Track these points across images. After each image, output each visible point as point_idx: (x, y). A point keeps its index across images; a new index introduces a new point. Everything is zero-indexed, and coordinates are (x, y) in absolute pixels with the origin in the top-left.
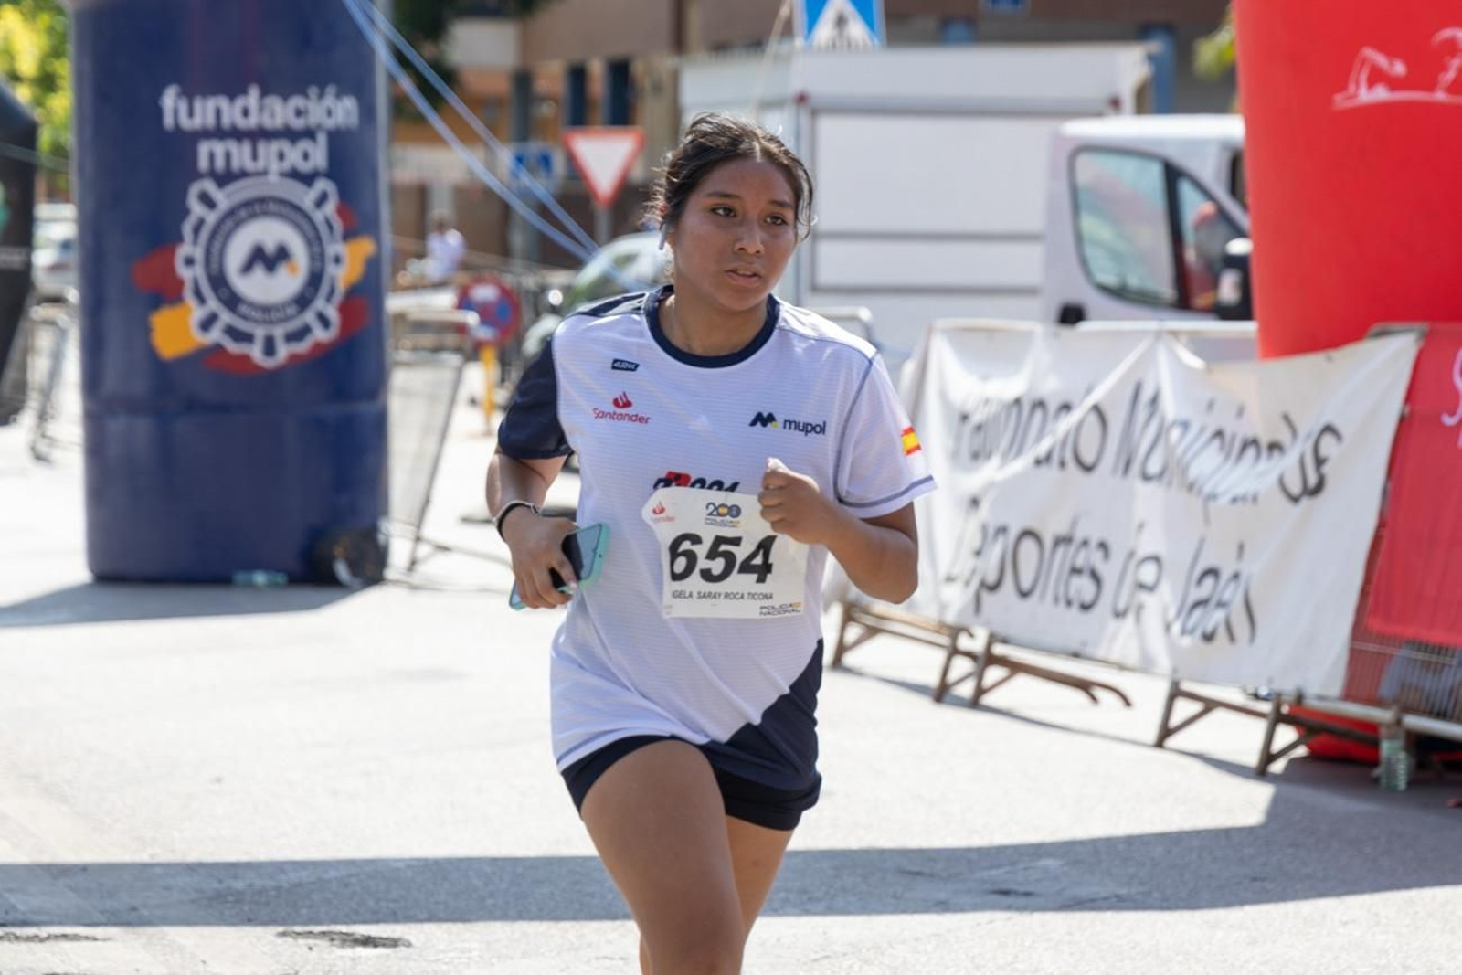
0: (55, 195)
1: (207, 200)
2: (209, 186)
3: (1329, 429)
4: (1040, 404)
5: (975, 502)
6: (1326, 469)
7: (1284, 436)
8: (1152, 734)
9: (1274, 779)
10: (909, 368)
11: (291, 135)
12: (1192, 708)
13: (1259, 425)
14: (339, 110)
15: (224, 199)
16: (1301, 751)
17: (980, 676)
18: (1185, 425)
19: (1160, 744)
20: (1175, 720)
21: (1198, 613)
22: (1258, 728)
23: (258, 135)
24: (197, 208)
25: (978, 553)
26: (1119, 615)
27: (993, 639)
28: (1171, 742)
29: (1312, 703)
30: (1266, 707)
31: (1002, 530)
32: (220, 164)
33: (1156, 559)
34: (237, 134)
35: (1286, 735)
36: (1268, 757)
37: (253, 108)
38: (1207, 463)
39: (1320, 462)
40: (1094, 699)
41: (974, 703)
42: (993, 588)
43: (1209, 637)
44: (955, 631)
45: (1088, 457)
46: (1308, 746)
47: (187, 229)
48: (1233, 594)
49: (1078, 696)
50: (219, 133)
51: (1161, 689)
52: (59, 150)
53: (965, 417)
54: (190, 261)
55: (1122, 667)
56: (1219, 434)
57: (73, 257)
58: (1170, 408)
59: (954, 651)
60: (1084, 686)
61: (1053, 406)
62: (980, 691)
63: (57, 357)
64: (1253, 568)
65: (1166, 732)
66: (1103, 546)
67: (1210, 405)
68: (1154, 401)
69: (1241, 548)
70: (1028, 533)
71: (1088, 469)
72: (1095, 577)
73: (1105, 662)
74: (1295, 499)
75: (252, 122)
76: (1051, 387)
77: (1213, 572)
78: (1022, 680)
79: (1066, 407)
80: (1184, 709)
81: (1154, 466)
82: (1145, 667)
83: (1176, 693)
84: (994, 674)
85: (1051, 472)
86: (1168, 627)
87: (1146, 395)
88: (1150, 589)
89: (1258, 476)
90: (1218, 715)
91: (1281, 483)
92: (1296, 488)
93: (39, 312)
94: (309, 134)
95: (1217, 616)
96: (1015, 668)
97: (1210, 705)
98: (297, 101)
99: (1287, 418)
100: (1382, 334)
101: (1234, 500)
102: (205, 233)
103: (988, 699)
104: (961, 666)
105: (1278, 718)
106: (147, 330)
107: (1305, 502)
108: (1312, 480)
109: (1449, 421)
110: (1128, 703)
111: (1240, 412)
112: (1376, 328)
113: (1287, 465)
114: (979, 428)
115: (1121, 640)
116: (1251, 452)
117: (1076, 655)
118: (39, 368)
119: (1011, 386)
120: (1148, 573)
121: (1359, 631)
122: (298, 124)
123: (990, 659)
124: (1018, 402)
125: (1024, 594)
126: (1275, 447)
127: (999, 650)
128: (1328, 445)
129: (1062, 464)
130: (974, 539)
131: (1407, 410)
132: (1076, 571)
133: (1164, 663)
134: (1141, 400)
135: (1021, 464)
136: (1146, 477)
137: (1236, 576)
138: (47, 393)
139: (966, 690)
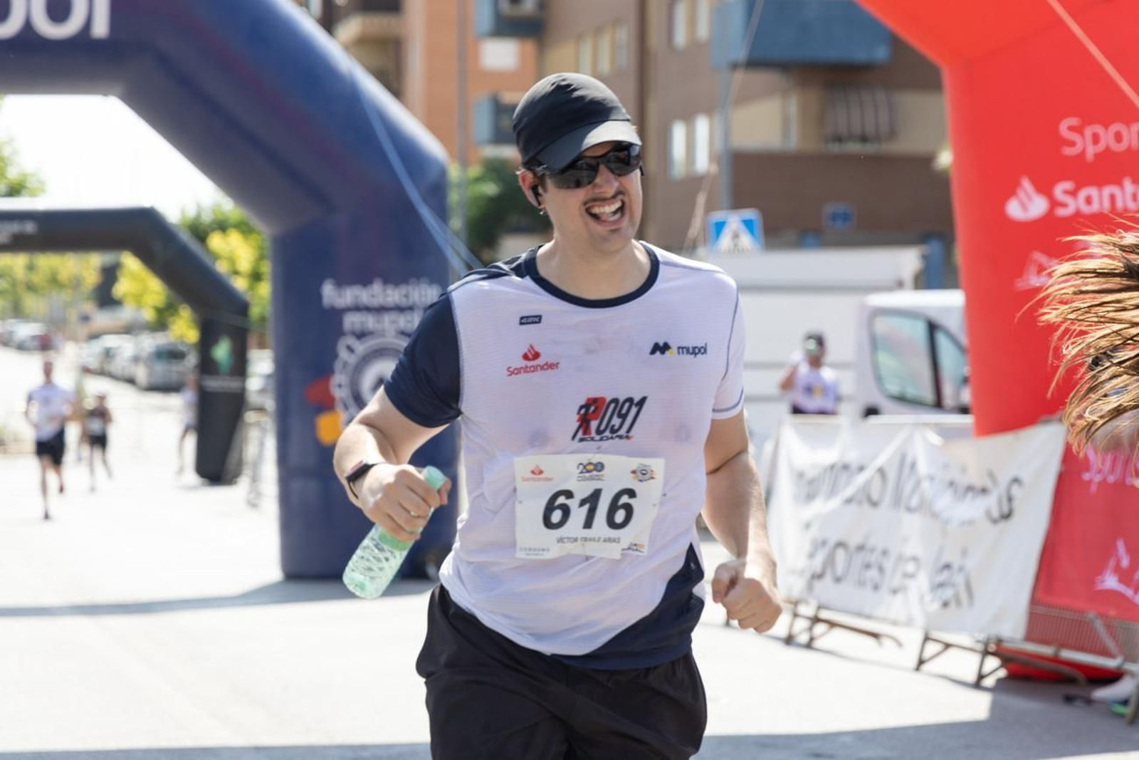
0: (262, 346)
1: (350, 349)
2: (351, 341)
3: (1016, 480)
4: (846, 467)
5: (808, 526)
6: (1016, 504)
7: (988, 484)
8: (913, 662)
9: (986, 689)
10: (769, 447)
11: (400, 309)
12: (938, 647)
13: (975, 478)
14: (427, 294)
15: (361, 347)
16: (1002, 673)
17: (810, 629)
18: (932, 478)
19: (918, 669)
20: (927, 654)
21: (940, 592)
22: (975, 659)
23: (381, 310)
24: (343, 354)
25: (811, 556)
26: (895, 592)
27: (819, 608)
28: (925, 667)
29: (1006, 645)
30: (980, 647)
31: (824, 543)
32: (358, 327)
33: (915, 559)
34: (368, 309)
35: (992, 663)
36: (981, 677)
37: (377, 293)
38: (944, 501)
39: (1010, 499)
40: (880, 644)
41: (809, 646)
42: (818, 576)
43: (945, 604)
44: (796, 603)
45: (875, 497)
46: (1007, 669)
47: (338, 366)
48: (959, 579)
49: (870, 641)
50: (358, 308)
51: (919, 637)
52: (263, 319)
53: (801, 475)
54: (340, 386)
55: (895, 623)
56: (951, 484)
57: (272, 385)
58: (923, 468)
59: (796, 615)
60: (875, 636)
61: (854, 466)
62: (812, 639)
63: (262, 444)
64: (970, 564)
65: (921, 662)
66: (885, 553)
67: (946, 466)
68: (913, 466)
69: (964, 553)
70: (840, 544)
71: (874, 504)
72: (881, 570)
73: (884, 620)
74: (995, 522)
75: (375, 302)
76: (853, 457)
77: (947, 567)
78: (837, 632)
79: (861, 469)
80: (932, 648)
81: (914, 502)
82: (909, 623)
83: (927, 638)
84: (820, 628)
85: (853, 508)
86: (921, 598)
87: (909, 460)
88: (911, 576)
89: (975, 508)
90: (951, 651)
91: (988, 514)
92: (996, 514)
93: (250, 417)
94: (411, 308)
95: (948, 593)
96: (832, 624)
97: (948, 646)
98: (403, 289)
99: (991, 475)
100: (1047, 422)
101: (963, 523)
102: (350, 369)
103: (817, 644)
104: (801, 624)
105: (986, 653)
106: (312, 428)
107: (1002, 525)
108: (1006, 509)
109: (1086, 476)
110: (899, 644)
111: (964, 470)
112: (1044, 418)
113: (991, 503)
114: (811, 482)
115: (895, 607)
116: (970, 495)
117: (869, 617)
118: (250, 451)
119: (829, 456)
120: (910, 567)
121: (1034, 601)
122: (404, 302)
123: (816, 620)
124: (832, 467)
125: (838, 580)
126: (984, 491)
127: (824, 614)
128: (1016, 490)
129: (860, 503)
130: (807, 547)
131: (1063, 469)
132: (868, 566)
133: (920, 621)
134: (905, 465)
135: (835, 503)
136: (909, 509)
137: (961, 569)
138: (256, 465)
139: (803, 638)
